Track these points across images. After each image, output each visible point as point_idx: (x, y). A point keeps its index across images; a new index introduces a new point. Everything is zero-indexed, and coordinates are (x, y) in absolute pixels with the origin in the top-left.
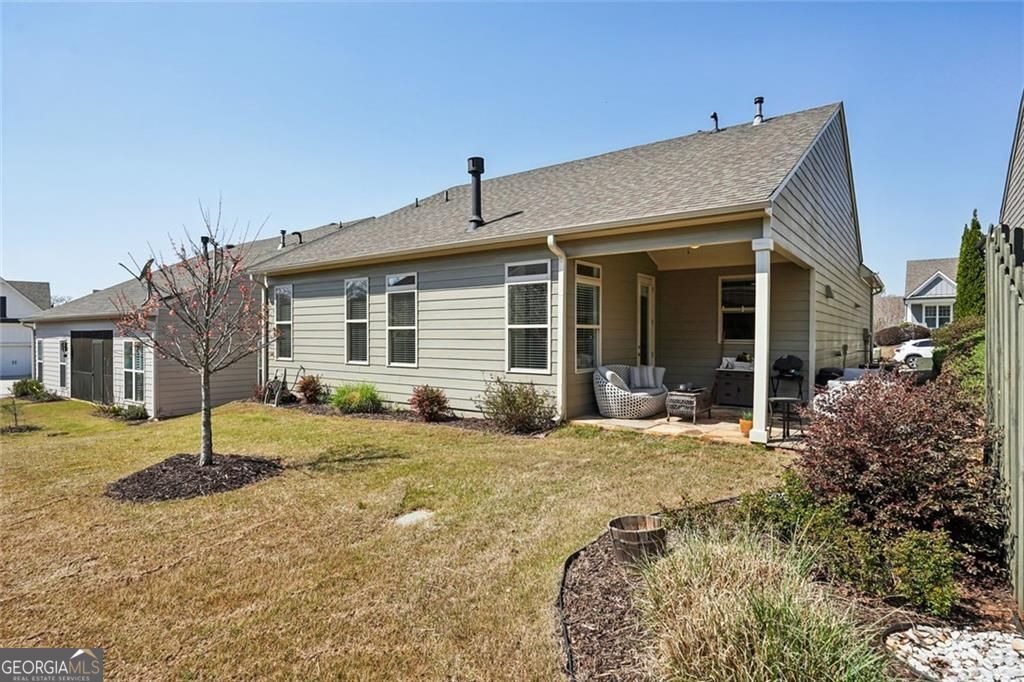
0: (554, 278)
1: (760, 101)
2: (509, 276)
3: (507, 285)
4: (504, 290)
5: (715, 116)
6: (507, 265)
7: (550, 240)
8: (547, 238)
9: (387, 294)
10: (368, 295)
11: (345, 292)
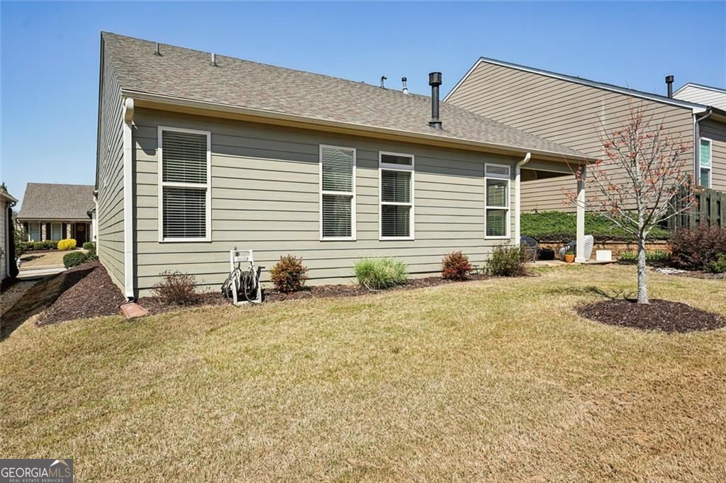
0: (513, 178)
1: (404, 80)
2: (486, 172)
4: (483, 181)
7: (529, 156)
8: (526, 153)
9: (380, 169)
10: (354, 167)
11: (321, 160)
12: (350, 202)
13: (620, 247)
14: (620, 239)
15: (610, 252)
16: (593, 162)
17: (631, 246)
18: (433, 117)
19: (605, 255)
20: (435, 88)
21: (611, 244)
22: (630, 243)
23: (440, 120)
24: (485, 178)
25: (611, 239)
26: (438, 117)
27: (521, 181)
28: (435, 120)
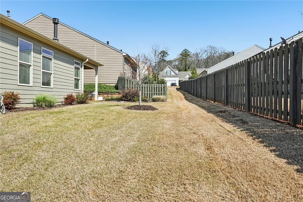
6: (74, 61)
8: (87, 59)
9: (42, 55)
10: (32, 52)
11: (19, 45)
12: (29, 68)
13: (105, 96)
14: (105, 93)
15: (102, 97)
16: (101, 65)
17: (108, 95)
18: (54, 37)
19: (101, 98)
20: (56, 25)
21: (102, 94)
22: (108, 94)
23: (58, 38)
24: (74, 66)
25: (102, 93)
26: (57, 37)
27: (84, 69)
28: (56, 38)
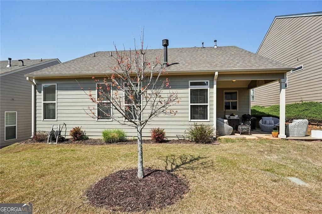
0: (212, 87)
1: (216, 41)
2: (191, 85)
3: (189, 89)
5: (203, 43)
6: (190, 82)
7: (217, 73)
8: (214, 72)
10: (112, 90)
11: (96, 89)
12: (110, 105)
26: (167, 61)
